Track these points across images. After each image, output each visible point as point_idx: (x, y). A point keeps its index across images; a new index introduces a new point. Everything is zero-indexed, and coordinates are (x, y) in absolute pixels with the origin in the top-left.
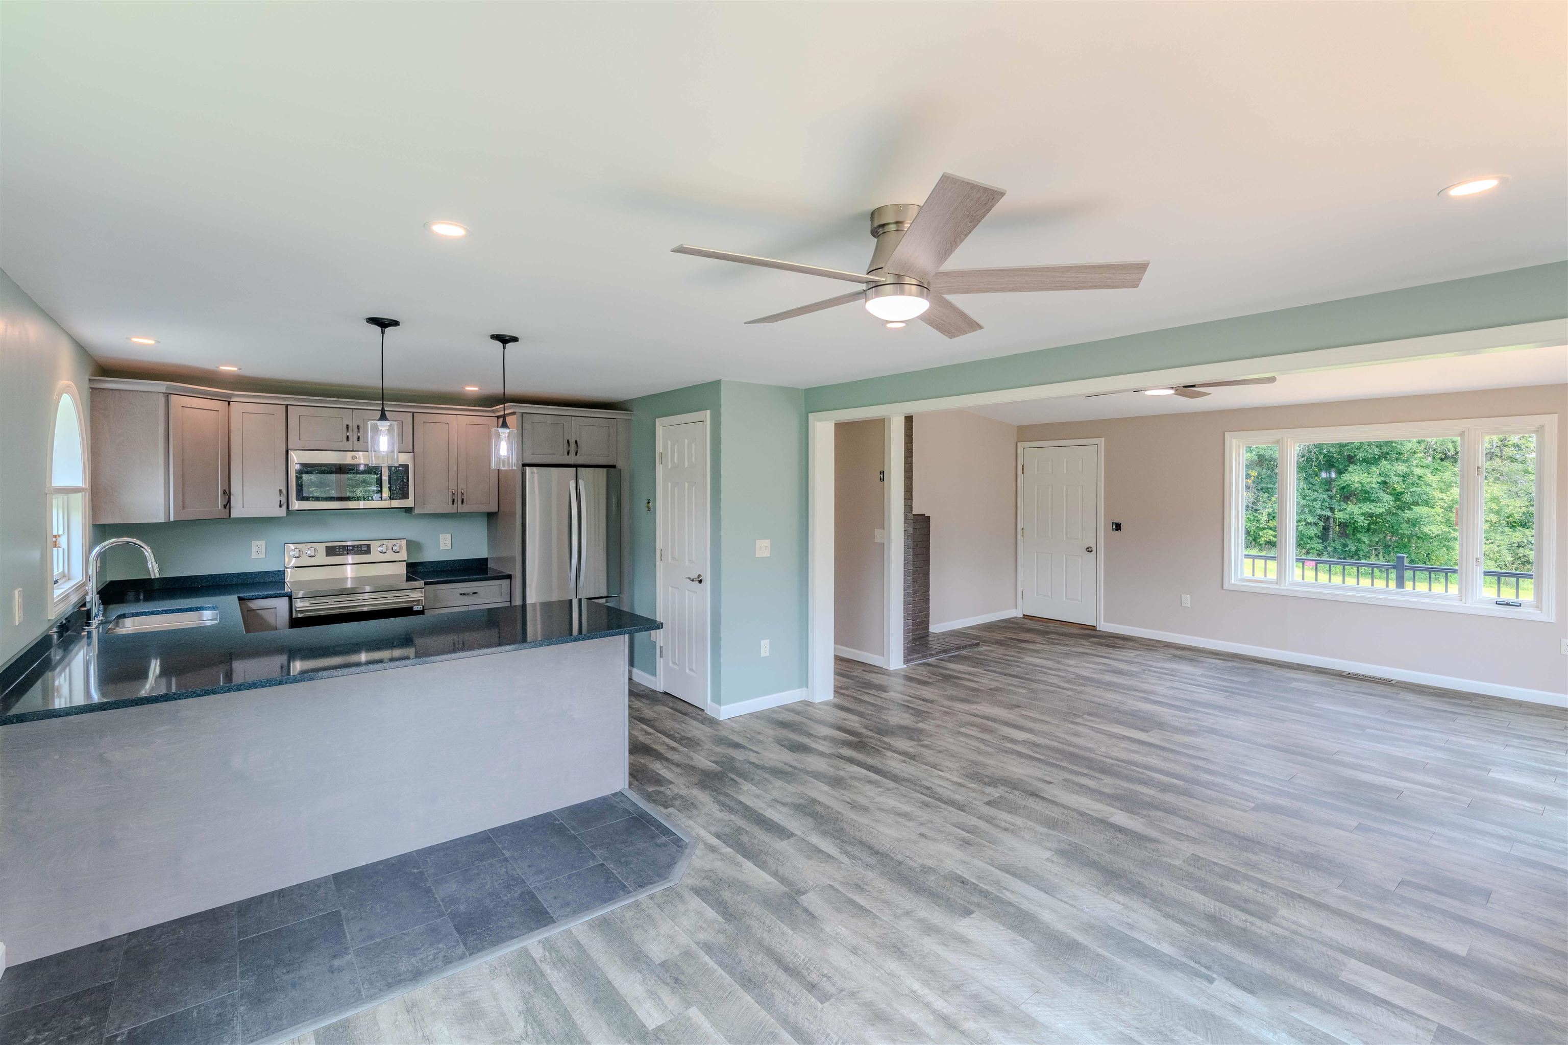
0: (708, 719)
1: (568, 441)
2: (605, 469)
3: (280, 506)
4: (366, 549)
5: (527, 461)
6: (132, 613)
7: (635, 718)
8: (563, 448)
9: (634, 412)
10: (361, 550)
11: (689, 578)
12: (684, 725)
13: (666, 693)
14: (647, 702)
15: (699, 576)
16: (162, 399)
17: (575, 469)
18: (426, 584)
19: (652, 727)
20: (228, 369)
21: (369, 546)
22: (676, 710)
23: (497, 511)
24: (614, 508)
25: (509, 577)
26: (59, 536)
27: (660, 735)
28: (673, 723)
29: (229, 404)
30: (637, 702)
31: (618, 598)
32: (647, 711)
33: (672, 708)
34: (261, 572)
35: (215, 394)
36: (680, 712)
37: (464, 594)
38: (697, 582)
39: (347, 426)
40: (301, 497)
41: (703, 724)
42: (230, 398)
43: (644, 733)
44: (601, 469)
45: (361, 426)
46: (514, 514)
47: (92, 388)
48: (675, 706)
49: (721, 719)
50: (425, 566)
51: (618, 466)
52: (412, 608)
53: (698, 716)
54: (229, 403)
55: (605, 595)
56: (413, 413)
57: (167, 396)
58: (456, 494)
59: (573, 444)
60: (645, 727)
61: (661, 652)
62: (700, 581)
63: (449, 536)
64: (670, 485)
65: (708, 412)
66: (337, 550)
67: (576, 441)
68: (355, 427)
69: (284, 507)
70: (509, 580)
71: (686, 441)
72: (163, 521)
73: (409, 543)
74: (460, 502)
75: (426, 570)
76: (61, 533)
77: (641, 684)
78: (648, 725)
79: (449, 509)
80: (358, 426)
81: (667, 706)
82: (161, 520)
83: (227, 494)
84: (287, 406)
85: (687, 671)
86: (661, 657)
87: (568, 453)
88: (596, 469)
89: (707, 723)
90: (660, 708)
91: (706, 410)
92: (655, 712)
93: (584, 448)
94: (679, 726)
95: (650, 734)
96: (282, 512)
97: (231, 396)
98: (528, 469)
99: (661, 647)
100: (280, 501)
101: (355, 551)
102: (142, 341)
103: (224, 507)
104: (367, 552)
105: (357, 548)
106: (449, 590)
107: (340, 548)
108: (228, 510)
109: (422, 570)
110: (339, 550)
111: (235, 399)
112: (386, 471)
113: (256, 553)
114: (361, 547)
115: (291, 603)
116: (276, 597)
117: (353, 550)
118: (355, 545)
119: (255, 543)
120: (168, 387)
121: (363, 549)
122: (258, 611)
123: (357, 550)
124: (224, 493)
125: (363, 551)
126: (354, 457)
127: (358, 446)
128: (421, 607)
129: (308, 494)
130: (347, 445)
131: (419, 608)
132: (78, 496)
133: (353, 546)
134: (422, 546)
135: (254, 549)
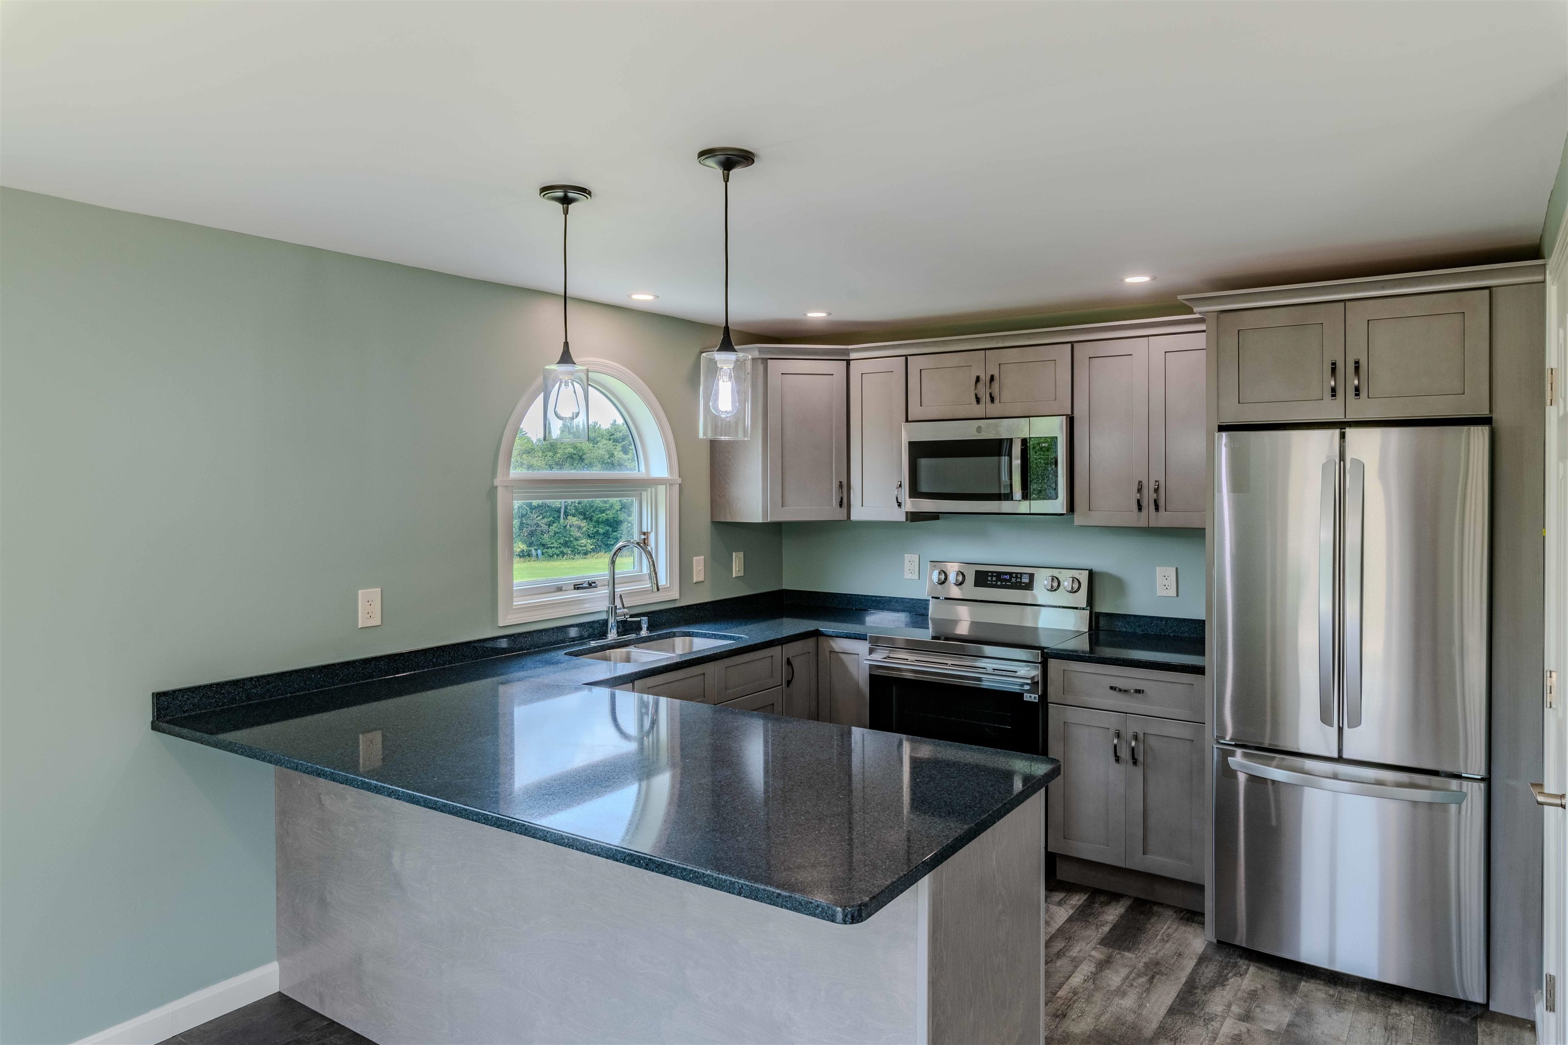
1: (1334, 364)
3: (898, 506)
8: (1320, 381)
10: (1021, 582)
16: (760, 368)
17: (1337, 431)
20: (817, 316)
21: (1031, 576)
25: (1203, 671)
26: (649, 533)
29: (847, 365)
35: (825, 352)
37: (1119, 690)
39: (978, 377)
40: (916, 493)
42: (848, 356)
45: (996, 377)
50: (1128, 623)
54: (848, 362)
56: (1072, 343)
57: (765, 361)
58: (1145, 493)
59: (1347, 371)
63: (1172, 572)
66: (990, 578)
67: (1357, 364)
68: (988, 379)
69: (902, 507)
72: (761, 522)
73: (1090, 576)
74: (1152, 507)
75: (1129, 630)
76: (649, 530)
79: (1138, 519)
80: (992, 377)
82: (760, 519)
84: (906, 356)
87: (1333, 394)
88: (1410, 429)
93: (1378, 379)
96: (900, 516)
97: (847, 352)
100: (897, 498)
101: (1012, 583)
102: (642, 298)
103: (841, 505)
104: (1029, 586)
105: (1016, 577)
106: (1090, 675)
107: (992, 576)
108: (845, 510)
109: (1124, 629)
110: (992, 579)
111: (853, 356)
112: (1017, 450)
113: (910, 572)
114: (1021, 576)
115: (871, 651)
116: (856, 639)
117: (1010, 580)
118: (1014, 573)
119: (907, 557)
120: (761, 351)
121: (1023, 580)
122: (841, 655)
123: (1016, 580)
124: (841, 485)
125: (1023, 583)
126: (979, 429)
127: (993, 410)
128: (1035, 698)
129: (924, 488)
130: (978, 410)
131: (1033, 698)
132: (662, 489)
133: (1010, 574)
134: (1119, 585)
135: (907, 565)
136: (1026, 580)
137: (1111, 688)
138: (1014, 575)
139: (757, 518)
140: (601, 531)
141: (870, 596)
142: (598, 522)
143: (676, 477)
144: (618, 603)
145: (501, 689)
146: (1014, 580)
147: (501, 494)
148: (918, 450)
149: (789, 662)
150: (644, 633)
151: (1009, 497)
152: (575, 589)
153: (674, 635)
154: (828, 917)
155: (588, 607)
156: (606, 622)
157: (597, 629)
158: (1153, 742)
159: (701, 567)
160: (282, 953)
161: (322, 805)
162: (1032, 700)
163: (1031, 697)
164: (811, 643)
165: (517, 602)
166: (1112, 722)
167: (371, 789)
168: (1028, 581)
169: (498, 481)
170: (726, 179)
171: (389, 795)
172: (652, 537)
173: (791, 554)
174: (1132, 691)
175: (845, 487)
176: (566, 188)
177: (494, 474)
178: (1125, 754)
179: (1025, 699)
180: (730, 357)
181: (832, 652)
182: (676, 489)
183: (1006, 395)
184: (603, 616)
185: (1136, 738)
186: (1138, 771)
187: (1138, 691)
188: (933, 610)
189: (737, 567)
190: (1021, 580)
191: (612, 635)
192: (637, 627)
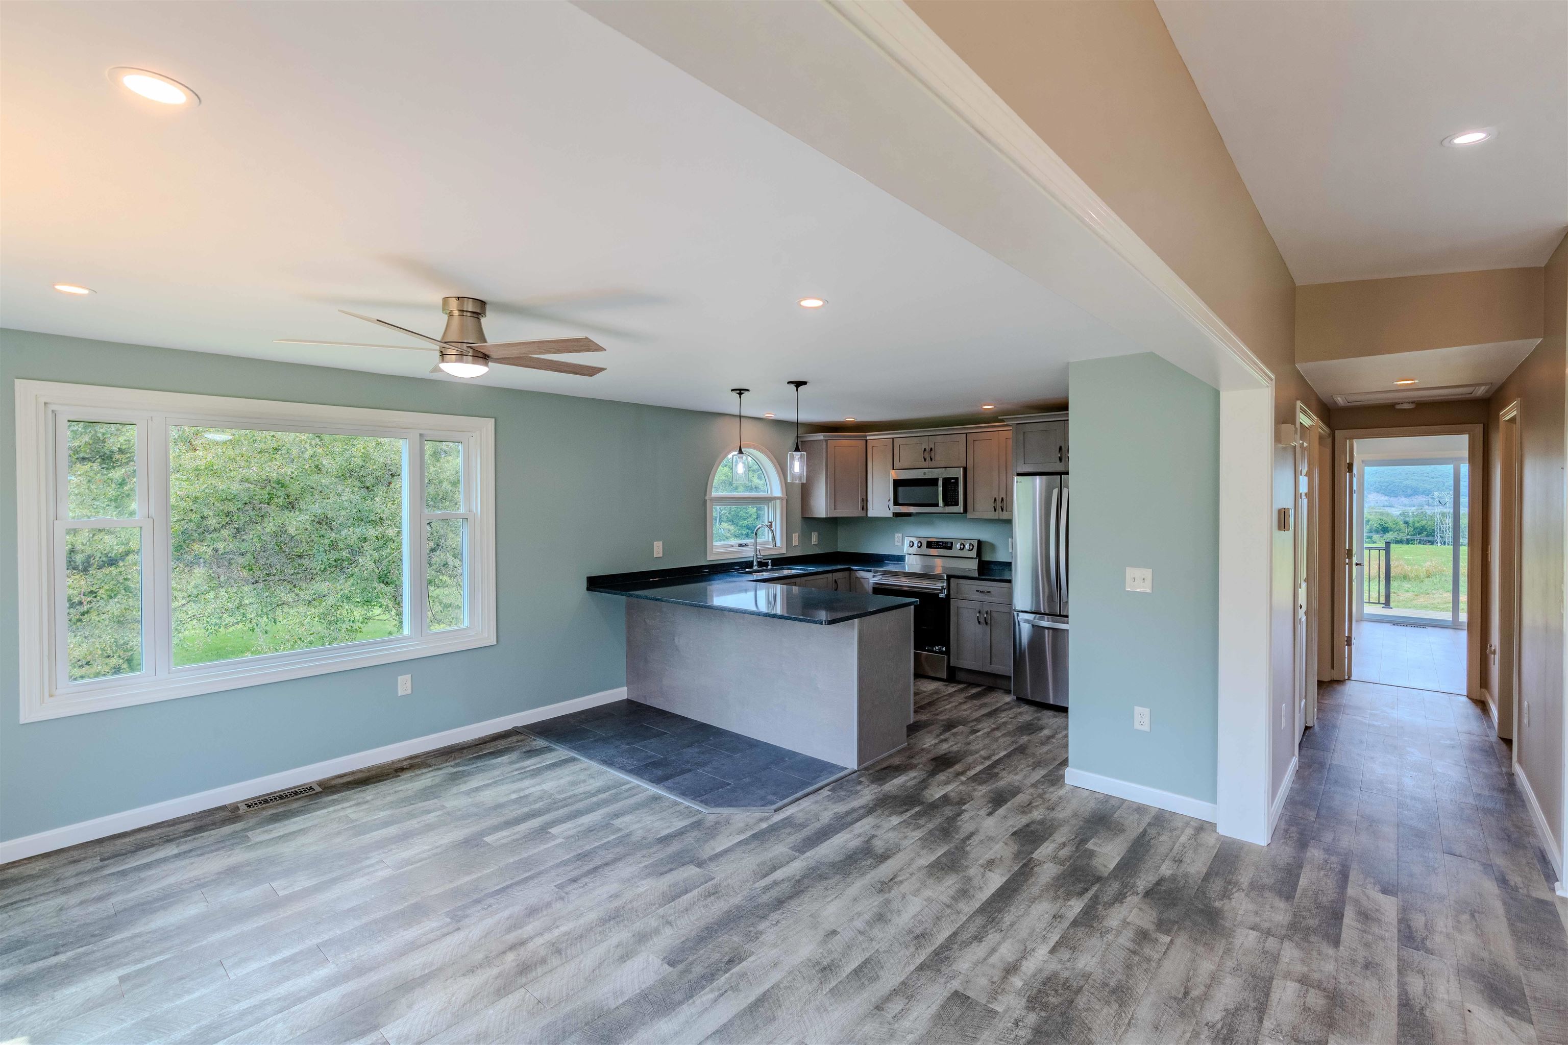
1: (1061, 447)
3: (891, 510)
5: (1019, 470)
8: (1055, 455)
10: (947, 546)
16: (825, 444)
17: (1059, 476)
18: (949, 576)
21: (951, 543)
25: (1010, 581)
29: (867, 442)
35: (854, 435)
37: (980, 592)
39: (925, 449)
40: (901, 503)
45: (933, 449)
50: (989, 563)
52: (939, 594)
54: (866, 440)
56: (966, 434)
57: (826, 441)
58: (997, 502)
59: (1063, 450)
69: (893, 510)
70: (1010, 584)
72: (826, 517)
73: (980, 543)
74: (1000, 509)
75: (989, 566)
76: (772, 520)
79: (992, 515)
80: (931, 449)
82: (829, 516)
84: (893, 438)
87: (1061, 461)
96: (892, 514)
97: (866, 436)
98: (1018, 478)
100: (890, 506)
102: (771, 415)
103: (863, 509)
104: (951, 548)
106: (968, 585)
108: (865, 511)
109: (987, 566)
110: (934, 544)
111: (868, 438)
112: (940, 483)
113: (897, 542)
114: (947, 543)
115: (874, 576)
116: (869, 572)
117: (942, 545)
118: (944, 541)
119: (897, 535)
120: (824, 436)
122: (861, 579)
124: (863, 500)
126: (925, 474)
127: (931, 464)
128: (945, 597)
129: (903, 501)
130: (924, 464)
132: (778, 501)
133: (942, 542)
134: (992, 547)
135: (896, 539)
136: (949, 545)
137: (977, 591)
138: (944, 543)
139: (823, 516)
140: (744, 533)
141: (879, 554)
142: (741, 527)
143: (785, 496)
144: (758, 553)
145: (708, 587)
146: (944, 545)
147: (708, 503)
148: (898, 483)
149: (836, 581)
150: (769, 567)
151: (937, 505)
152: (739, 546)
153: (783, 569)
155: (744, 555)
156: (752, 562)
157: (749, 564)
158: (994, 614)
159: (797, 538)
160: (628, 684)
161: (645, 622)
164: (846, 574)
165: (715, 550)
166: (977, 606)
169: (707, 498)
170: (797, 390)
172: (773, 524)
173: (842, 533)
174: (986, 592)
175: (865, 501)
176: (740, 390)
177: (705, 495)
178: (982, 620)
179: (942, 596)
180: (799, 453)
181: (857, 578)
182: (785, 501)
183: (938, 457)
184: (752, 559)
185: (987, 613)
186: (988, 628)
187: (988, 592)
189: (814, 539)
191: (755, 567)
192: (766, 564)
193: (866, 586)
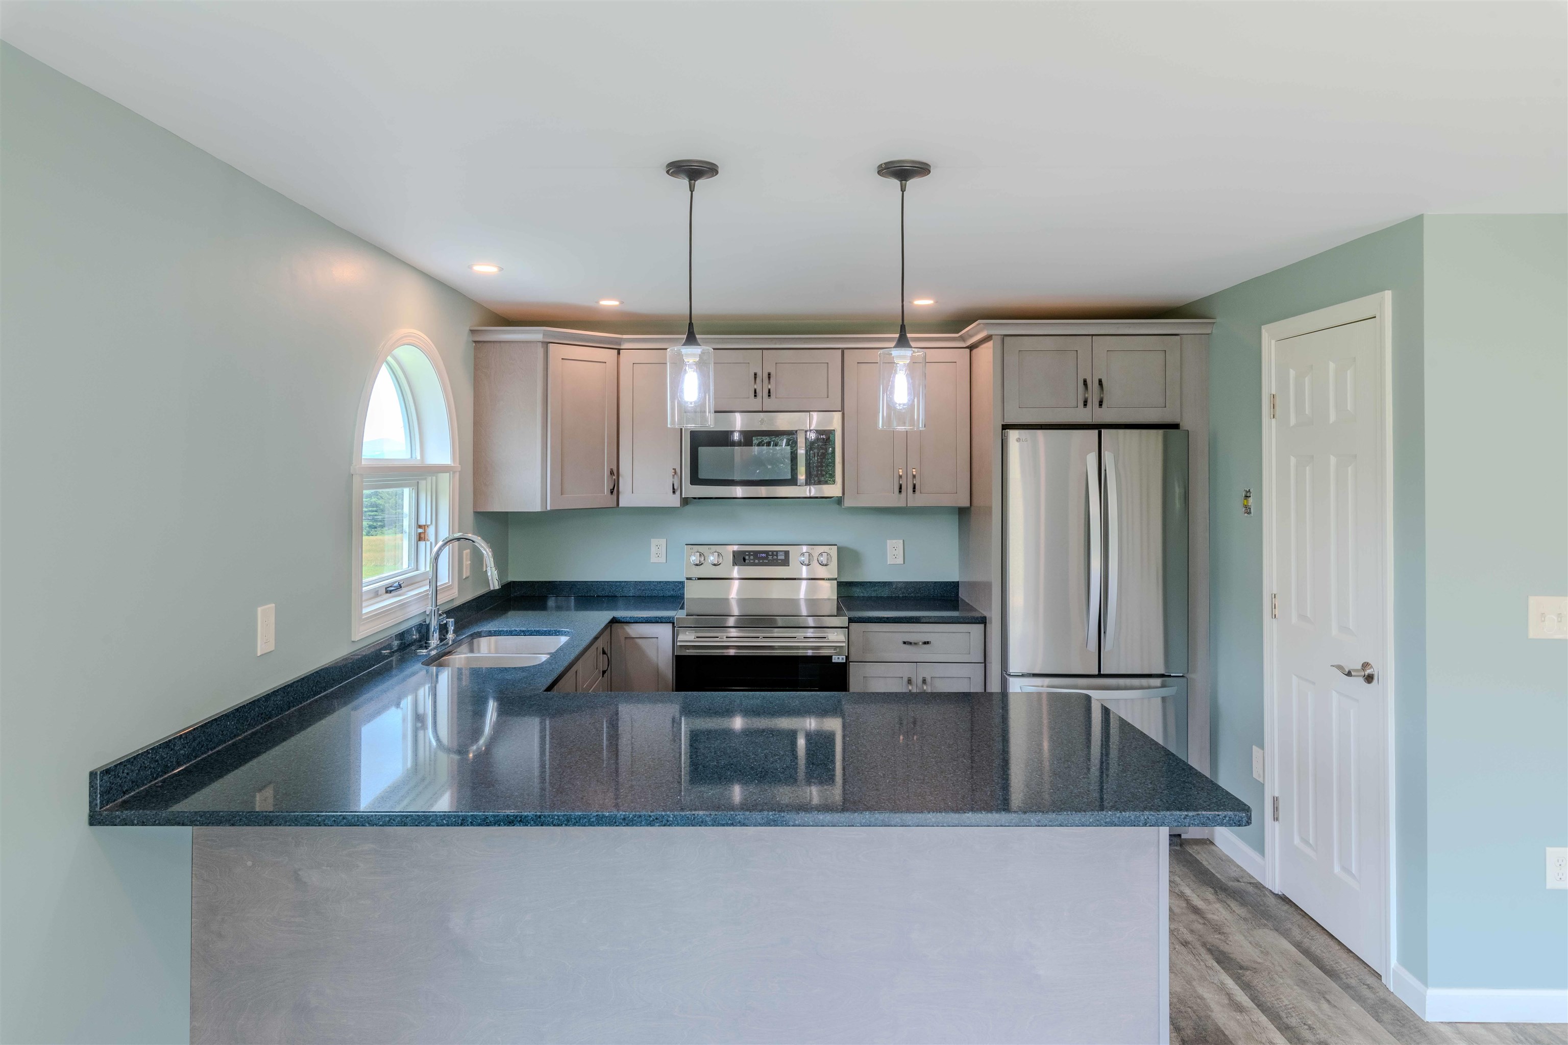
0: (1393, 1007)
1: (1085, 382)
2: (1161, 432)
3: (674, 492)
4: (783, 557)
5: (1010, 420)
6: (490, 631)
7: (1210, 951)
8: (1074, 393)
9: (1218, 320)
10: (777, 559)
11: (1340, 667)
12: (1325, 1006)
13: (1284, 899)
14: (1241, 911)
15: (1365, 665)
16: (540, 351)
17: (1096, 431)
18: (851, 620)
19: (1246, 987)
20: (609, 303)
21: (787, 553)
22: (1307, 953)
23: (968, 505)
24: (1178, 504)
25: (983, 621)
26: (428, 526)
27: (1263, 1019)
28: (1299, 990)
29: (619, 353)
30: (1218, 905)
31: (1184, 680)
32: (1239, 937)
33: (1298, 945)
34: (660, 582)
35: (601, 340)
36: (1317, 962)
37: (910, 643)
38: (1361, 680)
39: (755, 374)
40: (695, 480)
41: (1379, 1021)
42: (620, 345)
43: (1226, 1001)
44: (1153, 432)
45: (773, 374)
46: (989, 510)
47: (475, 342)
48: (1307, 942)
49: (1428, 1018)
51: (1185, 425)
52: (831, 657)
53: (1366, 992)
54: (619, 350)
55: (1161, 671)
56: (843, 350)
57: (546, 344)
58: (904, 477)
59: (1094, 386)
60: (1230, 983)
61: (1276, 809)
62: (1369, 679)
63: (899, 543)
64: (1293, 460)
65: (1388, 295)
66: (747, 557)
67: (1100, 381)
68: (765, 376)
69: (678, 493)
70: (983, 625)
71: (1332, 366)
72: (540, 510)
73: (840, 550)
74: (910, 490)
75: (866, 595)
76: (429, 523)
77: (1231, 861)
78: (1237, 979)
79: (895, 500)
80: (769, 374)
81: (1286, 934)
82: (538, 508)
83: (615, 474)
85: (1337, 869)
86: (1276, 819)
87: (1085, 404)
88: (1144, 431)
89: (1387, 1017)
90: (1268, 936)
91: (1383, 289)
92: (1257, 945)
93: (1114, 393)
94: (1311, 1006)
95: (1239, 1008)
96: (674, 501)
97: (619, 342)
98: (1013, 435)
99: (1275, 800)
100: (673, 485)
101: (769, 560)
103: (612, 493)
104: (785, 562)
105: (773, 555)
106: (885, 633)
107: (749, 555)
108: (613, 497)
109: (862, 595)
110: (749, 557)
111: (627, 345)
112: (801, 440)
113: (657, 556)
114: (777, 553)
115: (667, 631)
116: (658, 622)
117: (766, 558)
118: (770, 551)
119: (654, 542)
120: (545, 334)
121: (779, 558)
122: (638, 640)
123: (772, 558)
124: (612, 473)
125: (780, 560)
126: (761, 421)
127: (769, 404)
128: (843, 659)
129: (702, 475)
130: (754, 404)
131: (841, 659)
132: (445, 478)
133: (766, 552)
134: (855, 557)
135: (653, 549)
136: (781, 557)
137: (905, 643)
138: (770, 553)
139: (535, 508)
141: (613, 582)
143: (457, 464)
146: (770, 557)
147: (355, 482)
148: (700, 440)
149: (605, 653)
150: (451, 636)
152: (387, 592)
154: (1235, 823)
158: (938, 683)
159: (469, 561)
162: (840, 661)
163: (838, 658)
165: (368, 609)
166: (905, 671)
167: (615, 823)
168: (784, 558)
169: (353, 469)
171: (651, 824)
172: (431, 531)
174: (921, 643)
177: (351, 460)
179: (833, 661)
180: (907, 353)
181: (629, 638)
182: (457, 475)
183: (783, 391)
185: (924, 682)
187: (926, 642)
188: (693, 592)
190: (777, 557)
191: (435, 641)
193: (651, 653)
